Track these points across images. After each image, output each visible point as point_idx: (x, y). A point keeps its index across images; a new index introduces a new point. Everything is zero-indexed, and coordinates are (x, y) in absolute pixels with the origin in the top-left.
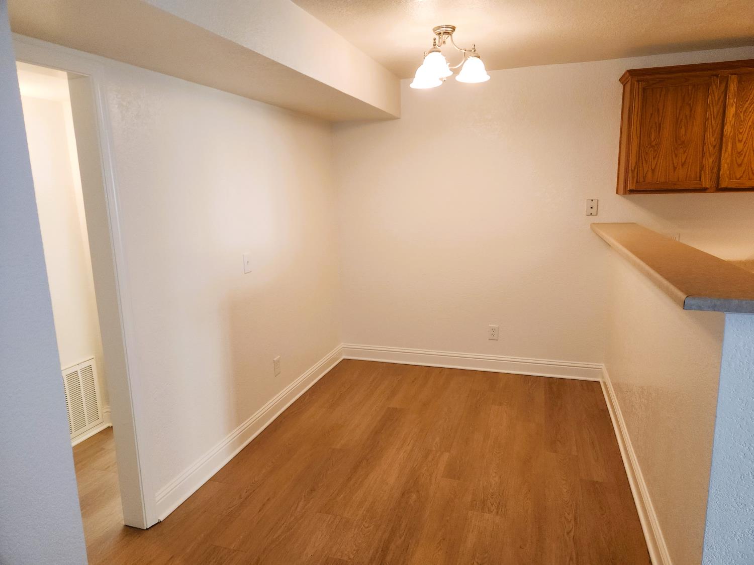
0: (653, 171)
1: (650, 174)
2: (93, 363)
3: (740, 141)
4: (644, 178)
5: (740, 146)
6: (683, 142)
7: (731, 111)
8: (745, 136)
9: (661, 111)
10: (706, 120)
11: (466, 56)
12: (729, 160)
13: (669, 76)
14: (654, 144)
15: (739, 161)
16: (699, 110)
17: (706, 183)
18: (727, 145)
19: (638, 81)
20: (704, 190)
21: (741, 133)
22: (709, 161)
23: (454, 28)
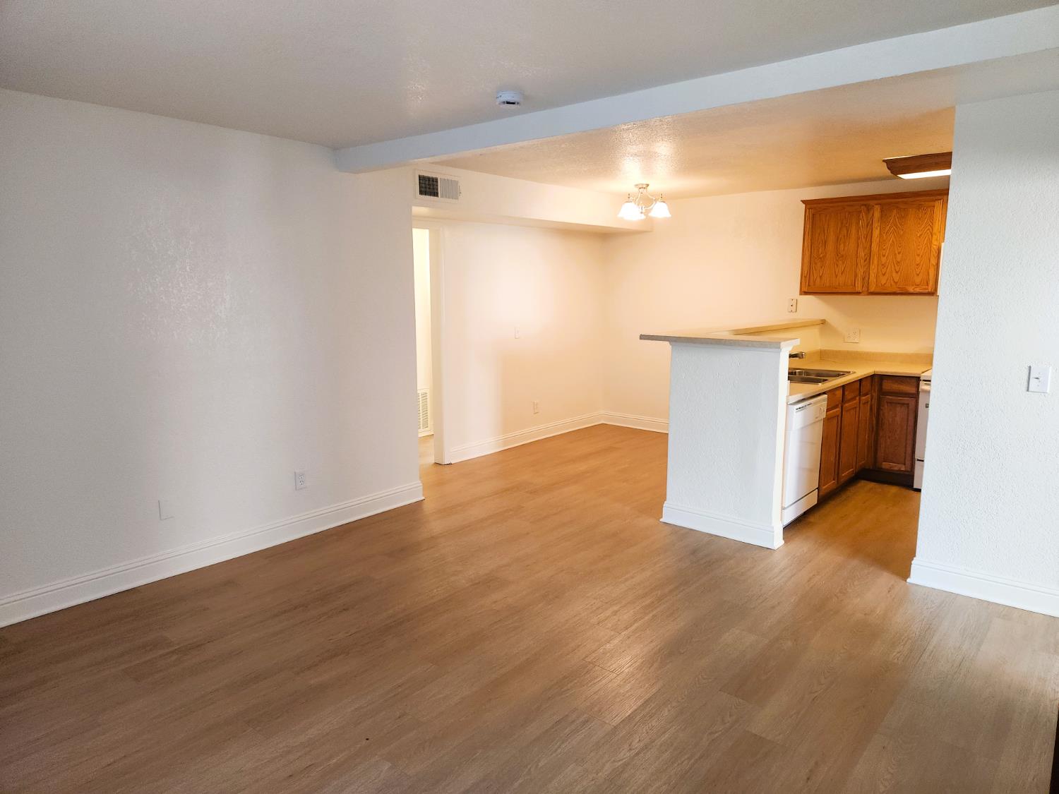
0: (821, 277)
1: (818, 279)
2: (428, 391)
3: (884, 256)
4: (814, 282)
5: (884, 260)
6: (843, 256)
7: (876, 233)
8: (888, 251)
9: (826, 232)
10: (858, 238)
11: (656, 200)
12: (875, 271)
13: (831, 205)
14: (821, 256)
15: (884, 271)
16: (854, 231)
17: (859, 289)
18: (873, 259)
19: (809, 209)
20: (858, 293)
21: (884, 249)
22: (861, 272)
23: (648, 185)
